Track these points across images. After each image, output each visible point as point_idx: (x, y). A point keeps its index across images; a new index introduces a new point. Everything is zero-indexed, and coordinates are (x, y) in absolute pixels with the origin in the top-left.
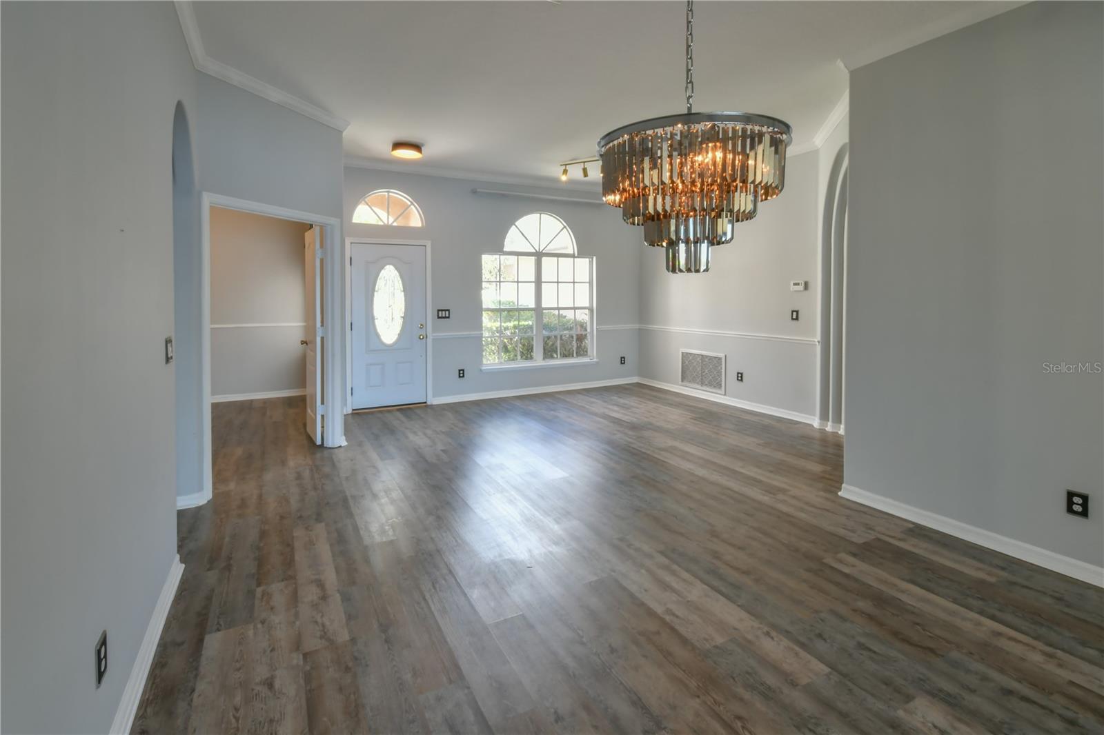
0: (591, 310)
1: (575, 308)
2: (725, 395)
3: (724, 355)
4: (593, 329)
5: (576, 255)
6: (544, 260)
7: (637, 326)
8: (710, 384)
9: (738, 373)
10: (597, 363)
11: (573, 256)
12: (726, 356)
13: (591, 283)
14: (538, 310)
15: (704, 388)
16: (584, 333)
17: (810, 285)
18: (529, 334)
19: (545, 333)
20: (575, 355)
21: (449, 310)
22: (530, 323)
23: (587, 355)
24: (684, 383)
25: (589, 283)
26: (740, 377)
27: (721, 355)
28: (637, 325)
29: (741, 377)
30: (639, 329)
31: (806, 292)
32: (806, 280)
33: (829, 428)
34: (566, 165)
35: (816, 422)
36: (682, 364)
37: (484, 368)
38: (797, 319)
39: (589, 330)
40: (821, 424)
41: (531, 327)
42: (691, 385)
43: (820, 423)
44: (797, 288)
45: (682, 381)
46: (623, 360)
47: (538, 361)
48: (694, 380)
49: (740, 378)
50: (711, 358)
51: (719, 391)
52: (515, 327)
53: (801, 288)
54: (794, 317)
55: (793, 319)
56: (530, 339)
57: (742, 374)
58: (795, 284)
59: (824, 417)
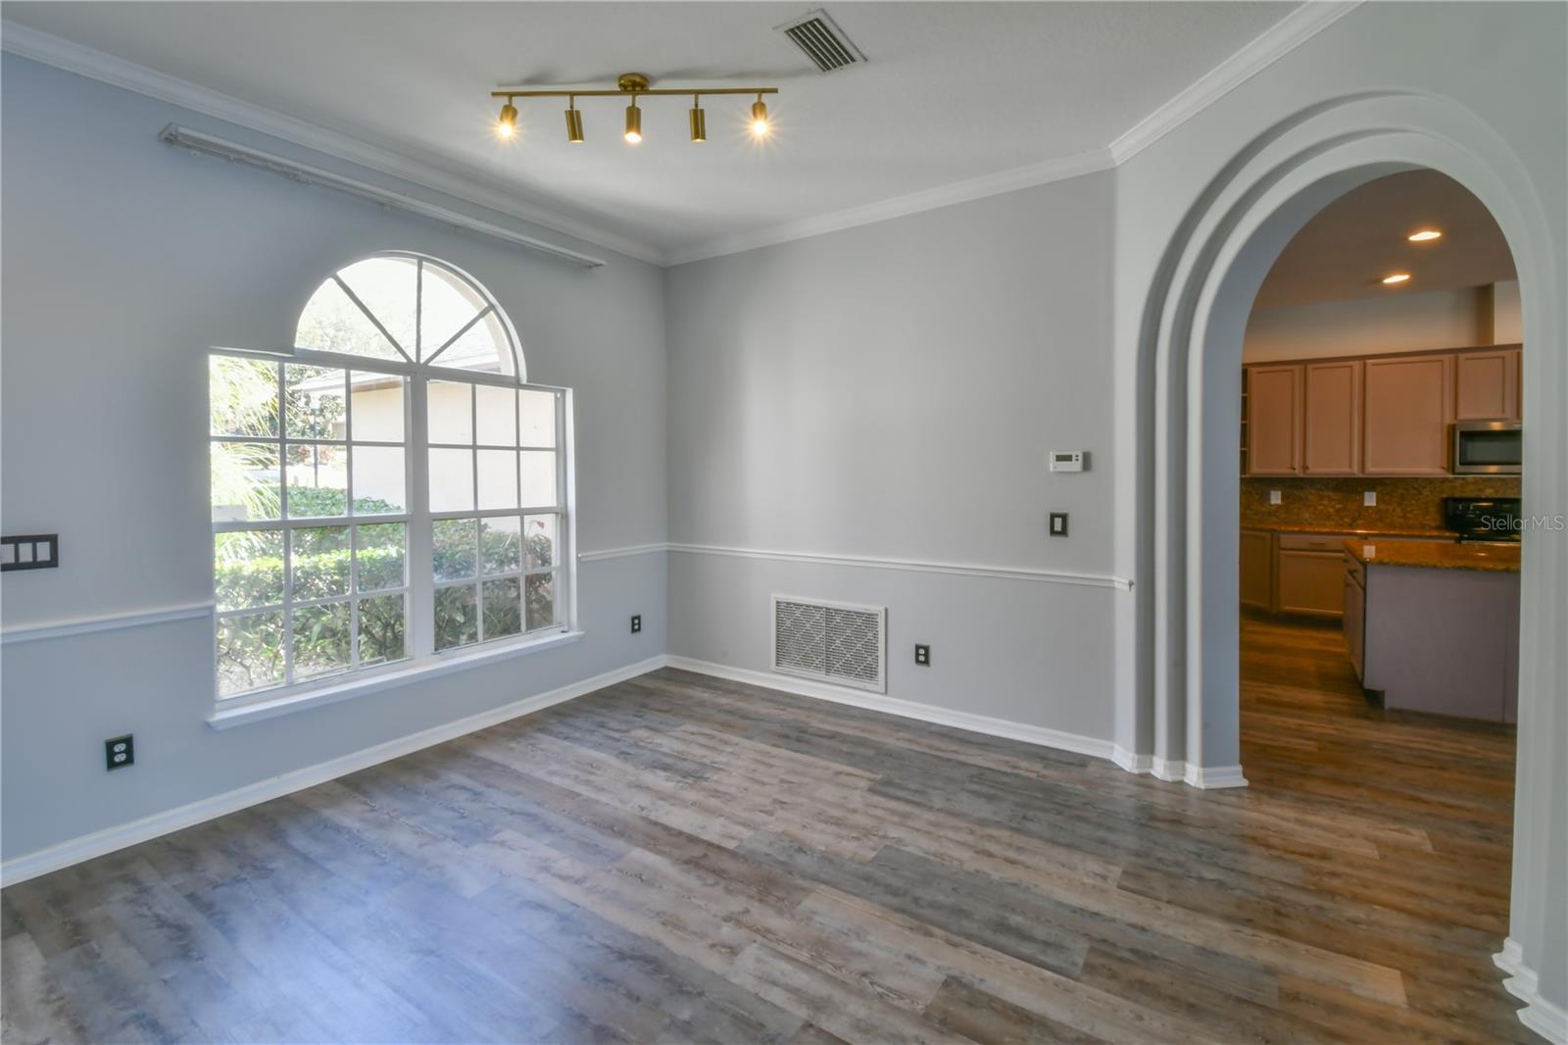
0: (562, 515)
1: (521, 512)
2: (886, 693)
3: (882, 609)
4: (567, 559)
5: (524, 380)
6: (434, 388)
7: (663, 546)
8: (848, 670)
9: (918, 647)
10: (581, 639)
11: (515, 383)
12: (886, 610)
13: (560, 450)
14: (418, 518)
15: (833, 678)
16: (544, 570)
17: (1095, 461)
18: (391, 589)
19: (440, 580)
20: (523, 627)
21: (53, 538)
22: (392, 551)
23: (550, 622)
24: (785, 668)
25: (556, 450)
26: (923, 655)
27: (877, 608)
28: (666, 544)
29: (927, 655)
30: (668, 551)
31: (1087, 475)
32: (1086, 449)
33: (1160, 768)
34: (511, 95)
35: (1124, 757)
36: (779, 624)
37: (219, 716)
38: (1064, 532)
39: (556, 561)
40: (1140, 764)
41: (394, 568)
42: (797, 671)
43: (1139, 762)
44: (1064, 466)
45: (778, 664)
46: (636, 624)
47: (422, 660)
48: (806, 661)
49: (922, 658)
50: (848, 615)
51: (869, 686)
52: (342, 568)
53: (1076, 466)
54: (1058, 527)
55: (1053, 532)
56: (394, 603)
57: (927, 649)
58: (1059, 458)
59: (1145, 744)
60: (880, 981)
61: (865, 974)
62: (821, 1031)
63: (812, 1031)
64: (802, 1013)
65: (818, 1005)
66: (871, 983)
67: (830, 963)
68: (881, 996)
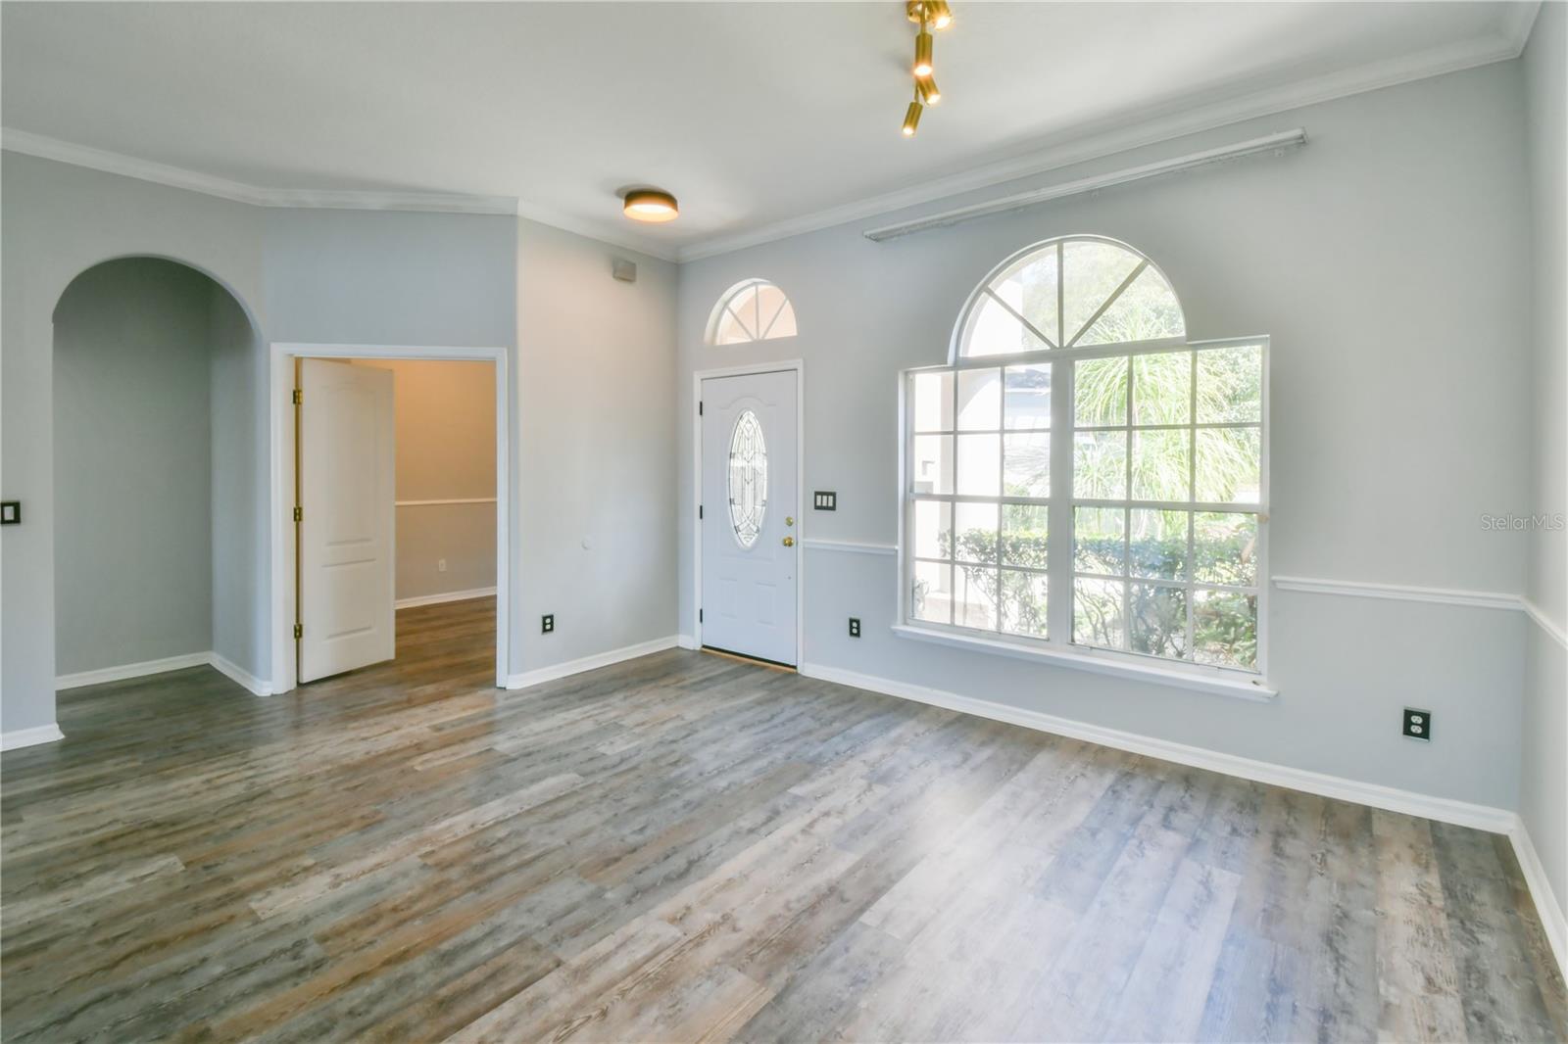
1: (1189, 508)
21: (833, 494)
25: (1261, 425)
60: (589, 1025)
61: (604, 1013)
62: (549, 971)
63: (551, 966)
64: (576, 961)
65: (581, 974)
66: (590, 1017)
67: (632, 988)
68: (569, 1022)
